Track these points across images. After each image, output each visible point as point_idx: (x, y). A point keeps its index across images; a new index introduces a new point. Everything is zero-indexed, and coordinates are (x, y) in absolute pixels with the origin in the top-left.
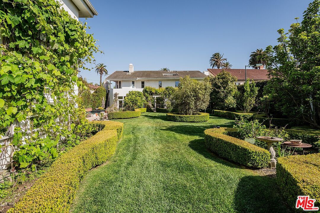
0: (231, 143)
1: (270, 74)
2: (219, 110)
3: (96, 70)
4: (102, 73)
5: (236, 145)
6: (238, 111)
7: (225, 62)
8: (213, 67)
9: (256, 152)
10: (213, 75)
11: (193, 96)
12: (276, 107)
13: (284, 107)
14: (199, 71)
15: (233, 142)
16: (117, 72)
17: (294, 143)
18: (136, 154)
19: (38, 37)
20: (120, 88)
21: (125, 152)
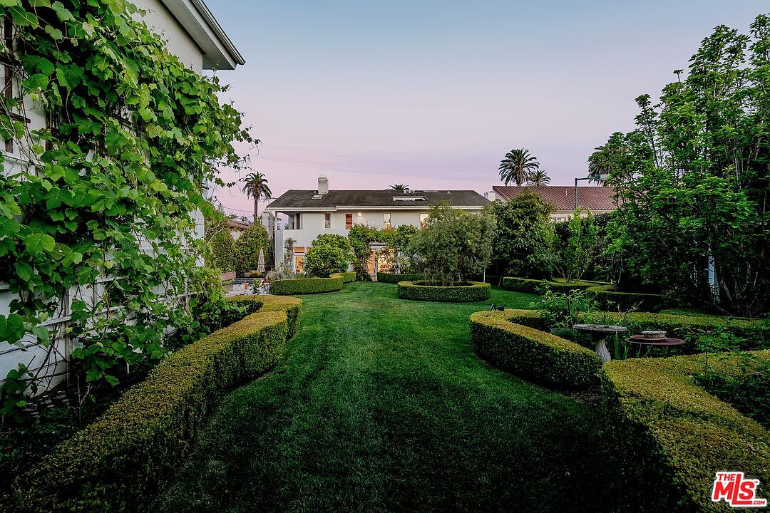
0: (519, 337)
1: (617, 196)
2: (514, 276)
3: (246, 187)
4: (259, 196)
5: (528, 340)
6: (555, 279)
7: (534, 170)
8: (506, 183)
9: (568, 353)
10: (503, 200)
11: (455, 245)
12: (632, 267)
13: (648, 266)
14: (473, 192)
15: (523, 335)
16: (290, 192)
17: (650, 336)
18: (326, 359)
19: (117, 111)
20: (298, 228)
21: (303, 355)
